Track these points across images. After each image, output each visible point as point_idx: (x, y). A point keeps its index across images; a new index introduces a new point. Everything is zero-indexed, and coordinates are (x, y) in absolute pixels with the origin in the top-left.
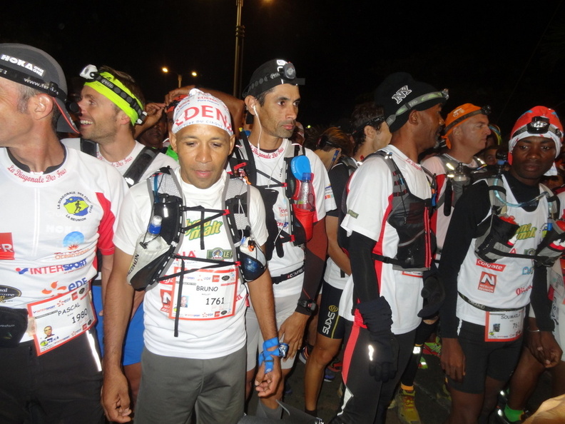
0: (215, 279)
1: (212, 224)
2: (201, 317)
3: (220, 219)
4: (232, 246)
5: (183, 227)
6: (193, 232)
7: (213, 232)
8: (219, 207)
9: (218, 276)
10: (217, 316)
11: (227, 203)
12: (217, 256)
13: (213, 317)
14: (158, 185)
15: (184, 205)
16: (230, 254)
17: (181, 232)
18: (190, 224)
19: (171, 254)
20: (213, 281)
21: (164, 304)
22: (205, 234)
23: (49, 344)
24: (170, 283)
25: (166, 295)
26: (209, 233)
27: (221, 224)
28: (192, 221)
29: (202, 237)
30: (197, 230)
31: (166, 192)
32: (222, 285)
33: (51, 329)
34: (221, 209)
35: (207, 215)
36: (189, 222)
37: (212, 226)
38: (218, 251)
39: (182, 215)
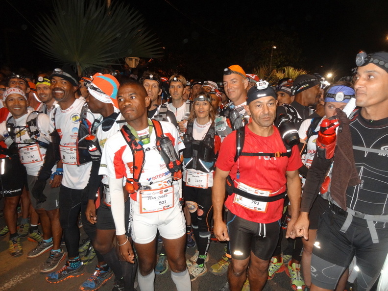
4: (30, 138)
5: (15, 134)
8: (25, 125)
12: (27, 142)
15: (15, 126)
18: (17, 133)
26: (22, 135)
27: (26, 131)
28: (17, 131)
29: (20, 136)
35: (21, 128)
37: (23, 132)
38: (26, 140)
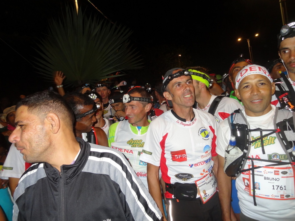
0: (276, 173)
1: (268, 139)
2: (270, 197)
3: (274, 135)
4: (286, 152)
5: (249, 141)
6: (257, 144)
7: (270, 143)
8: (272, 127)
9: (278, 171)
10: (282, 198)
11: (278, 125)
12: (275, 158)
13: (279, 198)
14: (233, 119)
15: (249, 128)
16: (285, 157)
17: (248, 144)
18: (254, 139)
19: (245, 157)
20: (275, 174)
21: (246, 186)
22: (264, 144)
23: (206, 198)
24: (247, 174)
25: (246, 181)
26: (267, 144)
27: (275, 138)
28: (255, 137)
29: (263, 146)
30: (259, 143)
31: (238, 123)
32: (283, 177)
33: (205, 191)
34: (274, 129)
36: (253, 138)
37: (269, 140)
38: (276, 155)
39: (248, 134)
